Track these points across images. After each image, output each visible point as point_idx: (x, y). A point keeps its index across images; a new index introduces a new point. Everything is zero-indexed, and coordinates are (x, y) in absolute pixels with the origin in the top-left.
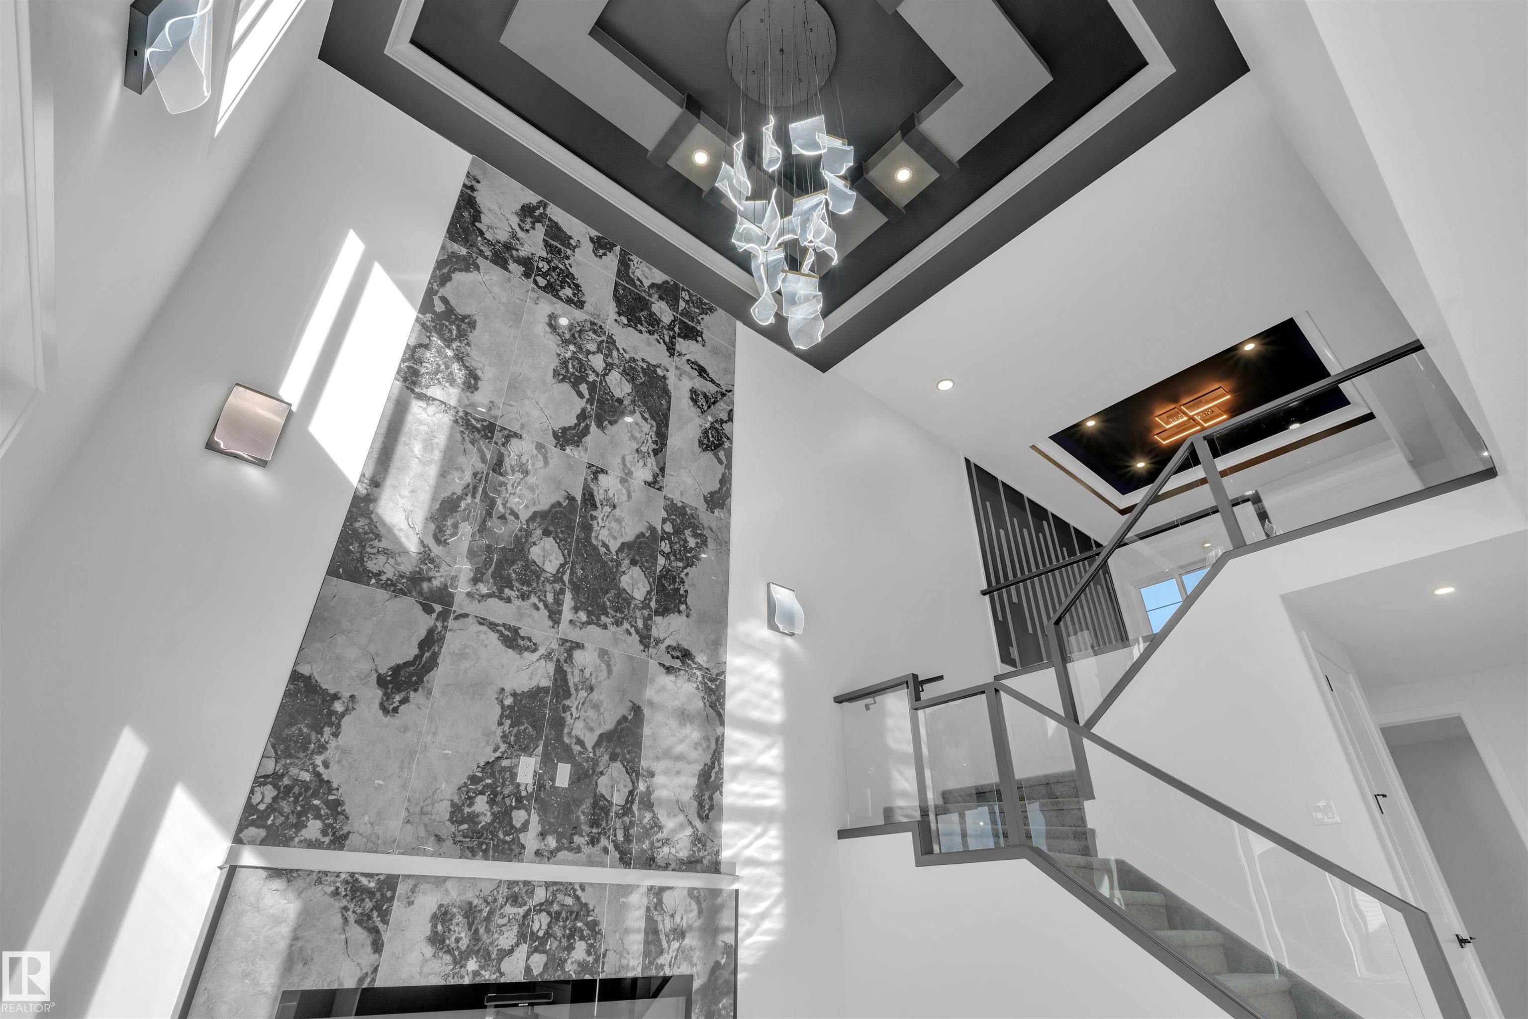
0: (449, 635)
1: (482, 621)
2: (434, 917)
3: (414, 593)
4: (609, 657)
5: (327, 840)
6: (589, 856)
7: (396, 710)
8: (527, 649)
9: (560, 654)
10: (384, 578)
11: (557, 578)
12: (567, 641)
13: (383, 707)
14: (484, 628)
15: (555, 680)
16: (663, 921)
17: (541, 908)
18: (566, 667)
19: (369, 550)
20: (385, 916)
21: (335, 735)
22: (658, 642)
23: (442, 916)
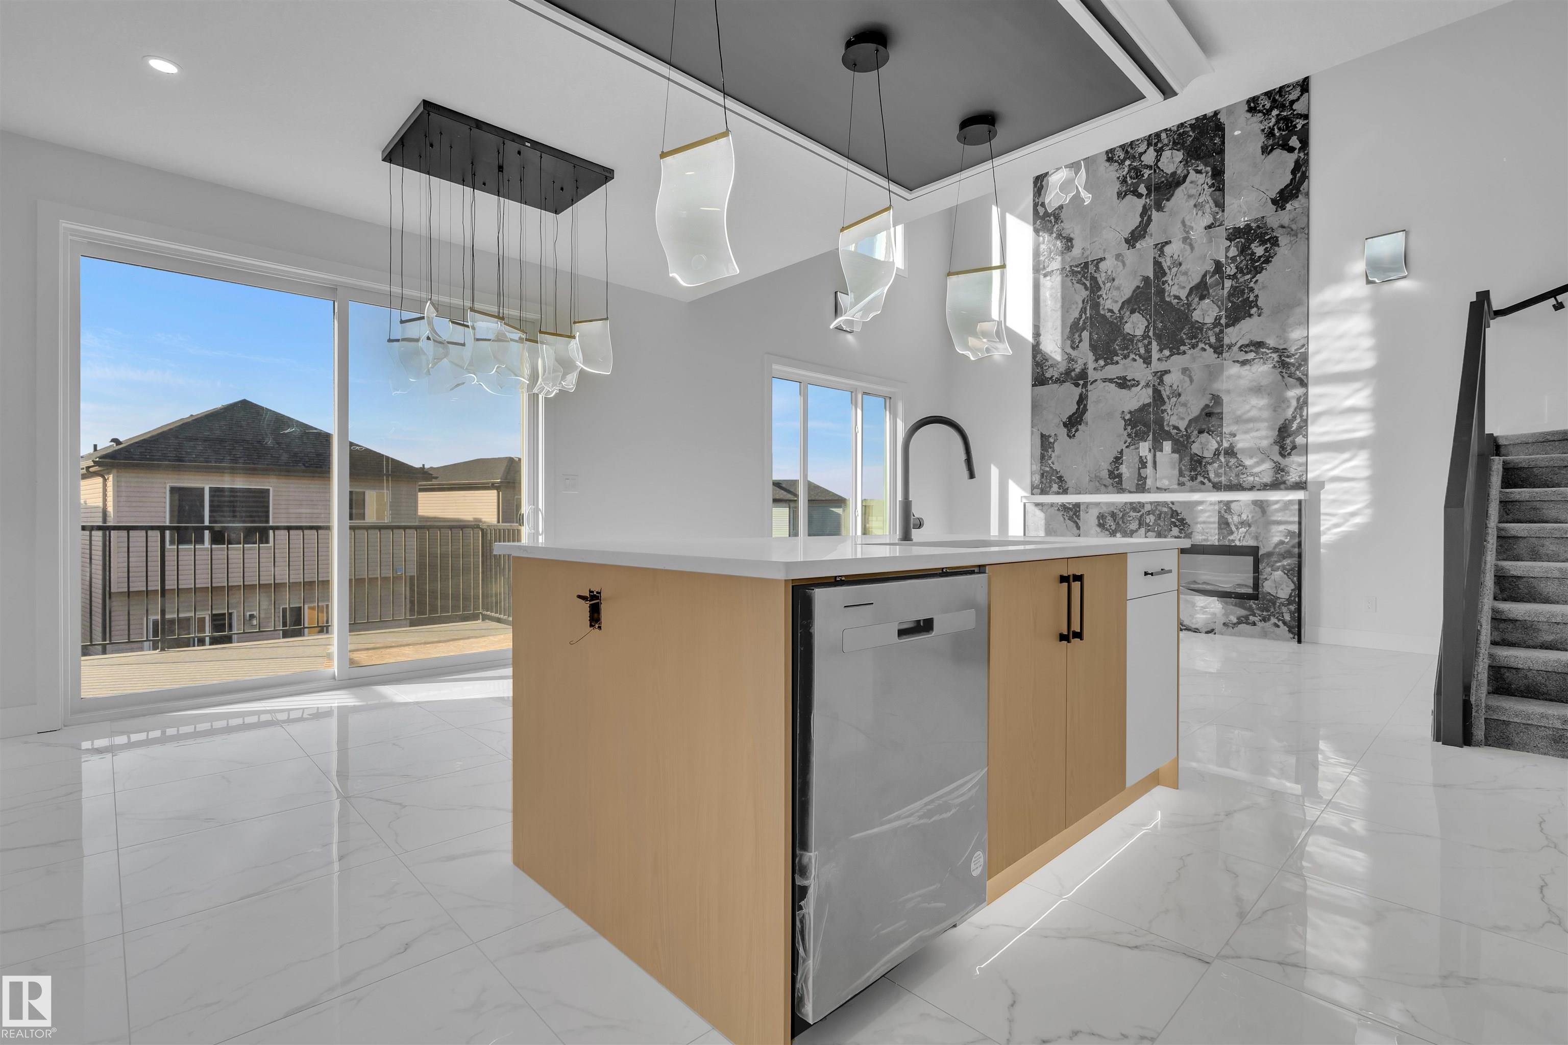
0: (1089, 393)
1: (1105, 380)
2: (1098, 517)
3: (1069, 380)
4: (1190, 371)
5: (1061, 491)
6: (1191, 487)
7: (1074, 435)
8: (1133, 386)
9: (1154, 381)
10: (1054, 378)
11: (1145, 336)
12: (1158, 372)
13: (1068, 435)
14: (1107, 383)
15: (1154, 397)
16: (1232, 518)
17: (1149, 513)
18: (1160, 388)
19: (1045, 368)
20: (1078, 517)
21: (1053, 451)
22: (1230, 347)
23: (1101, 517)
